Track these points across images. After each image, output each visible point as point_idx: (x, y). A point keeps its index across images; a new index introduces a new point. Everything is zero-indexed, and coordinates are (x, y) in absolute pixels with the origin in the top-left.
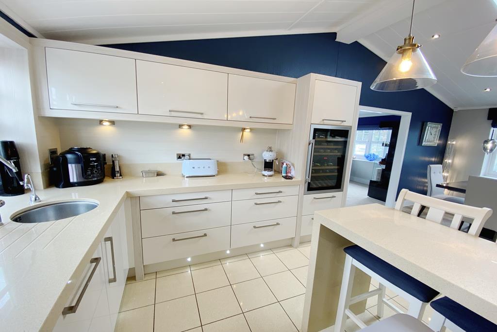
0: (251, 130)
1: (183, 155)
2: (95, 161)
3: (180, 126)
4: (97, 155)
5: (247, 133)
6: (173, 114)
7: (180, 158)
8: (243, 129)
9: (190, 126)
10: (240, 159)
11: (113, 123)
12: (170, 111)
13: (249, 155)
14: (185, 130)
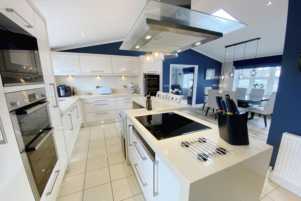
0: (124, 76)
1: (99, 87)
2: (68, 89)
3: (96, 76)
4: (68, 87)
5: (123, 78)
6: (93, 72)
7: (97, 88)
8: (121, 76)
9: (100, 76)
10: (121, 87)
11: (72, 76)
12: (92, 71)
13: (125, 86)
14: (98, 77)
